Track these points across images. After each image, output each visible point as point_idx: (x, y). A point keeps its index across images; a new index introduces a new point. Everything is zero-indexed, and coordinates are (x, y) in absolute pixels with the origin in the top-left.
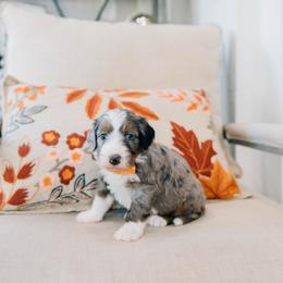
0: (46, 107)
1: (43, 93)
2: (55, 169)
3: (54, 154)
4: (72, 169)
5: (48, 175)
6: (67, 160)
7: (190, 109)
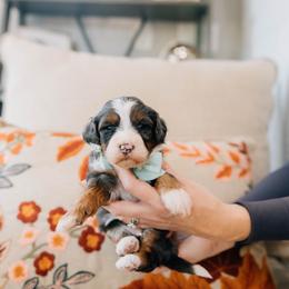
0: (29, 167)
1: (29, 144)
2: (29, 256)
3: (29, 235)
4: (52, 258)
5: (21, 263)
6: (46, 244)
7: (221, 175)
